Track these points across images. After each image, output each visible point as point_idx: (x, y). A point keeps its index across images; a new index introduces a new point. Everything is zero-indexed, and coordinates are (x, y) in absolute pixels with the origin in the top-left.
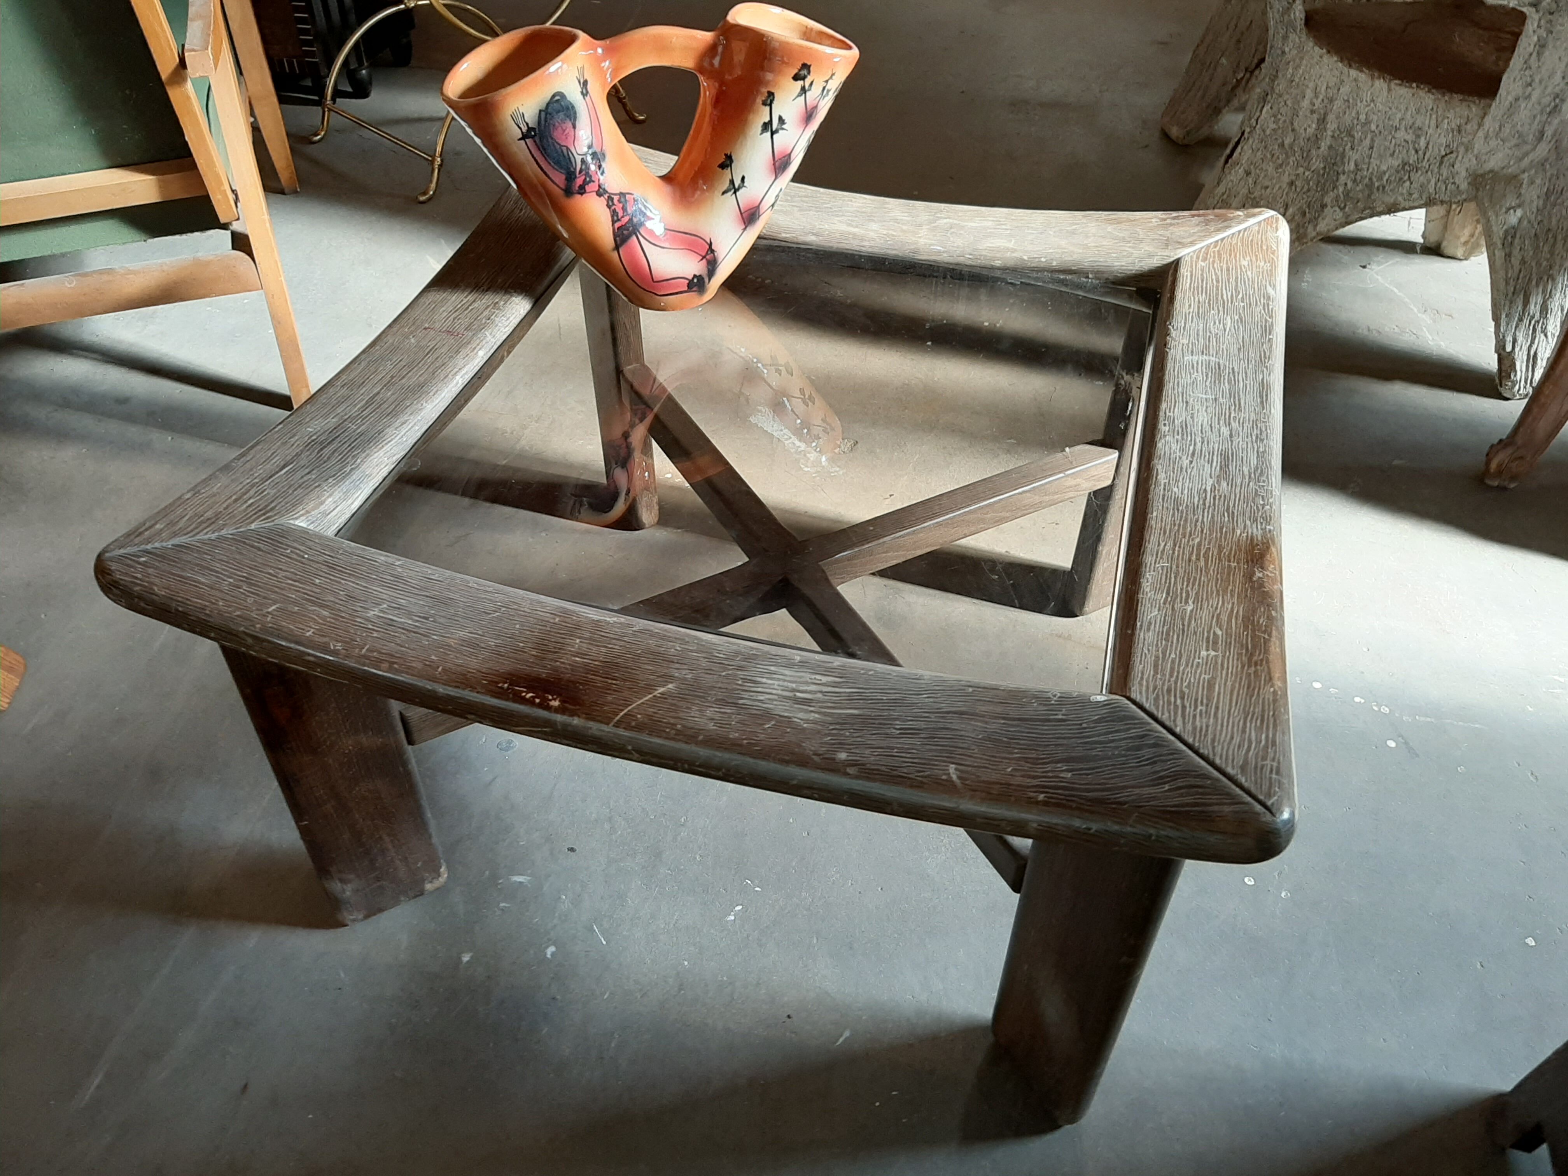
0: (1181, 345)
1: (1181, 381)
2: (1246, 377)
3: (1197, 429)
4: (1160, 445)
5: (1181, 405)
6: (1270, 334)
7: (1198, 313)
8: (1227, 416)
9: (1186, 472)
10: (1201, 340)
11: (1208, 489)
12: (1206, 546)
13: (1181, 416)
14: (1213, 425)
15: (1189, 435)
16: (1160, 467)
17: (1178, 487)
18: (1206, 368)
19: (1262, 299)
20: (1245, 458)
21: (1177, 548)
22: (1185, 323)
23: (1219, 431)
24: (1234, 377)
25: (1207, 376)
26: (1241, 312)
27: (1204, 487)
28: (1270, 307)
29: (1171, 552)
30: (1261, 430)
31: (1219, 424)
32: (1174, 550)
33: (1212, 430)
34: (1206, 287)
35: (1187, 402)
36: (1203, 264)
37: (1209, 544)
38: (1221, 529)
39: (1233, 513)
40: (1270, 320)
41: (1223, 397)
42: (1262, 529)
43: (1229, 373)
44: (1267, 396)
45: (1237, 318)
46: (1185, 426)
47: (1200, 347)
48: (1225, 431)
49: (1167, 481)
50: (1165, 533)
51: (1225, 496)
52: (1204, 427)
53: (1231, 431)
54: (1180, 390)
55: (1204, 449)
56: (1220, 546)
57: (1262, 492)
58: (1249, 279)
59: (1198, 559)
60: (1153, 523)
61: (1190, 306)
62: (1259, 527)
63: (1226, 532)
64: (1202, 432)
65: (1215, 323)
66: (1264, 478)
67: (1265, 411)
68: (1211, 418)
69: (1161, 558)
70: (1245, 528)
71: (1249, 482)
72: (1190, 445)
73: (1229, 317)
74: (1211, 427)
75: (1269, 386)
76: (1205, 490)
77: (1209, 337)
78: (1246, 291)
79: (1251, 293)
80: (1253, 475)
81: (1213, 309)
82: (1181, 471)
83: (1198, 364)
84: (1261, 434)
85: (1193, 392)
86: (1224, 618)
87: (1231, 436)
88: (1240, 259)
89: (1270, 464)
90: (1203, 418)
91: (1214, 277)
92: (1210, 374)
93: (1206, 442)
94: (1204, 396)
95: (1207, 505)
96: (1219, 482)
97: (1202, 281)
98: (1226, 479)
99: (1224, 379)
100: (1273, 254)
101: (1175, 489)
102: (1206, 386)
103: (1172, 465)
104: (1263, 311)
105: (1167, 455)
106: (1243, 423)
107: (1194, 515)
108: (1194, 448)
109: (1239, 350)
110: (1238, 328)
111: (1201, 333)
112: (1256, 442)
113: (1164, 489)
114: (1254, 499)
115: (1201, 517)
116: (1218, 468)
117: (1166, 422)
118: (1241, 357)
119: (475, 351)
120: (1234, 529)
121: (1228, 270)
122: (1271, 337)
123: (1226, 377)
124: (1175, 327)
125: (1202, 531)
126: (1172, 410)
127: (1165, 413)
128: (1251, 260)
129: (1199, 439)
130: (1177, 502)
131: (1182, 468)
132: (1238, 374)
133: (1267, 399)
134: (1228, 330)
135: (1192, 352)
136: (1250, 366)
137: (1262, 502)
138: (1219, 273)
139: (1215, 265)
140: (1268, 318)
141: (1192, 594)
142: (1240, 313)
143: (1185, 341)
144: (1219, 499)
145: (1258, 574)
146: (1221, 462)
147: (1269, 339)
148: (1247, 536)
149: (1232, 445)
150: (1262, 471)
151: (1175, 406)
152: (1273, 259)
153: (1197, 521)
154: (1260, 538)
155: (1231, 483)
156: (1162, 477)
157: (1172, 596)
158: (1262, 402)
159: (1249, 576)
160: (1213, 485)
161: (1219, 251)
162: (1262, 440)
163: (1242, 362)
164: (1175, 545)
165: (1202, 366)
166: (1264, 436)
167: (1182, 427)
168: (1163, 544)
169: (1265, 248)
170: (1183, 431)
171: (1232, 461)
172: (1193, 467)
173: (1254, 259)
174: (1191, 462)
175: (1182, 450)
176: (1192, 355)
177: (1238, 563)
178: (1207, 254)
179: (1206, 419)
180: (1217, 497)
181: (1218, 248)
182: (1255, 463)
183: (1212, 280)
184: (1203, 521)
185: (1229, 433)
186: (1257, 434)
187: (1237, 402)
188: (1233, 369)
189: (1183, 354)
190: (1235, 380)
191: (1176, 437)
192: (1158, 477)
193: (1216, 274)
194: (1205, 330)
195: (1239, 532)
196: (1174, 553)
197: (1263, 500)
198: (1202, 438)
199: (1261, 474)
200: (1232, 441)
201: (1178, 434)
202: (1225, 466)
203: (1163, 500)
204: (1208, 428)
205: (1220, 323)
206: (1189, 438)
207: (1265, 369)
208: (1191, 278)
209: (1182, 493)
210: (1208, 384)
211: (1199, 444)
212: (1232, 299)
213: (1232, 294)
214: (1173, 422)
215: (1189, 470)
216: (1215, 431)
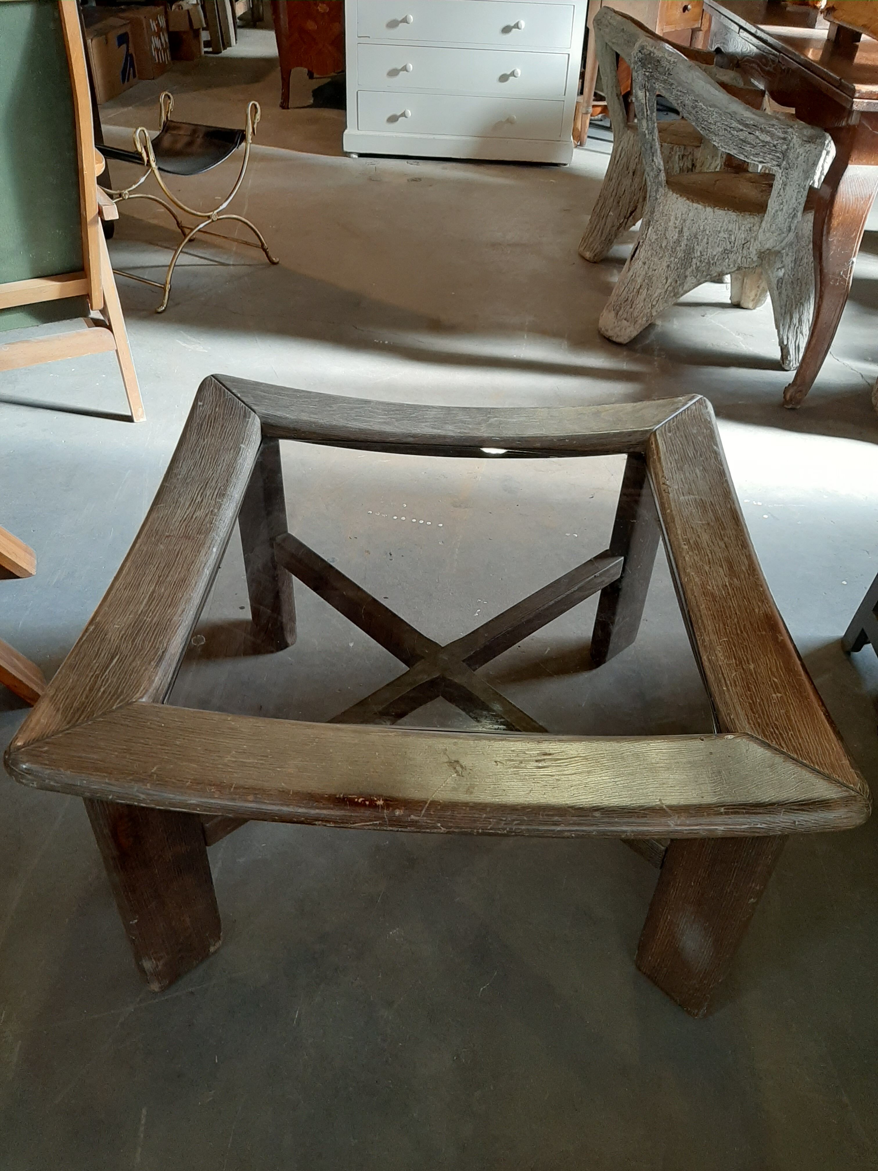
0: (675, 490)
1: (684, 514)
2: (721, 506)
3: (705, 545)
4: (687, 559)
5: (689, 530)
6: (724, 477)
7: (678, 467)
8: (719, 534)
9: (710, 574)
10: (686, 485)
11: (727, 584)
12: (743, 624)
13: (692, 537)
14: (713, 541)
15: (702, 550)
16: (693, 574)
18: (695, 504)
19: (712, 454)
20: (740, 561)
21: (727, 627)
22: (672, 475)
23: (718, 544)
24: (714, 507)
25: (697, 509)
27: (724, 584)
28: (719, 459)
29: (724, 630)
30: (742, 541)
31: (716, 540)
32: (725, 628)
33: (714, 545)
34: (677, 450)
35: (692, 528)
36: (670, 434)
37: (743, 621)
38: (746, 610)
39: (748, 599)
40: (721, 467)
41: (712, 522)
42: (768, 606)
43: (710, 505)
44: (737, 517)
45: (701, 468)
46: (697, 544)
47: (687, 490)
48: (722, 544)
49: (701, 582)
50: (714, 617)
51: (739, 588)
52: (708, 543)
53: (725, 543)
54: (685, 520)
55: (714, 557)
56: (750, 622)
57: (759, 582)
58: (700, 442)
59: (741, 632)
61: (671, 463)
63: (750, 612)
64: (709, 547)
65: (690, 473)
66: (756, 572)
67: (740, 528)
68: (711, 537)
69: (720, 635)
70: (759, 608)
71: (749, 576)
72: (705, 556)
73: (697, 468)
74: (713, 543)
76: (726, 586)
77: (690, 482)
78: (701, 450)
79: (704, 451)
80: (749, 571)
81: (686, 464)
82: (707, 574)
83: (689, 501)
84: (743, 543)
85: (693, 521)
86: (774, 670)
87: (726, 546)
88: (690, 429)
90: (705, 537)
91: (679, 442)
92: (699, 507)
93: (713, 553)
94: (701, 522)
95: (731, 595)
96: (732, 579)
97: (673, 446)
98: (735, 576)
99: (708, 509)
100: (709, 423)
101: (708, 587)
103: (700, 571)
104: (715, 462)
105: (694, 565)
106: (730, 537)
107: (727, 603)
108: (709, 558)
109: (710, 489)
110: (705, 475)
111: (684, 480)
112: (743, 549)
113: (702, 588)
114: (756, 587)
115: (731, 604)
116: (727, 569)
117: (685, 543)
118: (713, 494)
119: (211, 549)
120: (753, 610)
121: (686, 437)
124: (667, 478)
125: (736, 614)
126: (685, 534)
129: (708, 552)
132: (715, 505)
134: (699, 477)
135: (683, 493)
138: (682, 440)
141: (749, 656)
143: (676, 487)
144: (737, 590)
145: (780, 637)
146: (727, 565)
147: (725, 480)
148: (763, 613)
149: (729, 553)
150: (753, 567)
151: (686, 531)
152: (710, 427)
153: (730, 607)
154: (768, 612)
155: (739, 578)
156: (697, 580)
157: (738, 660)
158: (736, 522)
159: (775, 639)
160: (729, 581)
161: (676, 424)
162: (745, 547)
163: (714, 497)
164: (724, 625)
165: (692, 502)
167: (695, 544)
168: (717, 625)
169: (703, 420)
170: (697, 547)
171: (734, 564)
172: (713, 571)
173: (699, 428)
174: (710, 567)
175: (701, 560)
176: (684, 496)
177: (765, 631)
178: (670, 428)
179: (708, 538)
180: (735, 589)
182: (748, 563)
183: (679, 444)
184: (734, 607)
185: (724, 545)
186: (741, 544)
187: (722, 524)
188: (711, 502)
189: (678, 495)
190: (715, 509)
191: (695, 552)
192: (695, 581)
194: (685, 478)
195: (757, 611)
196: (726, 631)
198: (710, 550)
200: (728, 551)
201: (695, 550)
202: (731, 567)
204: (711, 544)
205: (693, 473)
206: (703, 552)
208: (666, 445)
209: (714, 589)
210: (700, 514)
211: (710, 555)
212: (695, 456)
213: (693, 453)
214: (689, 542)
215: (711, 573)
216: (716, 544)
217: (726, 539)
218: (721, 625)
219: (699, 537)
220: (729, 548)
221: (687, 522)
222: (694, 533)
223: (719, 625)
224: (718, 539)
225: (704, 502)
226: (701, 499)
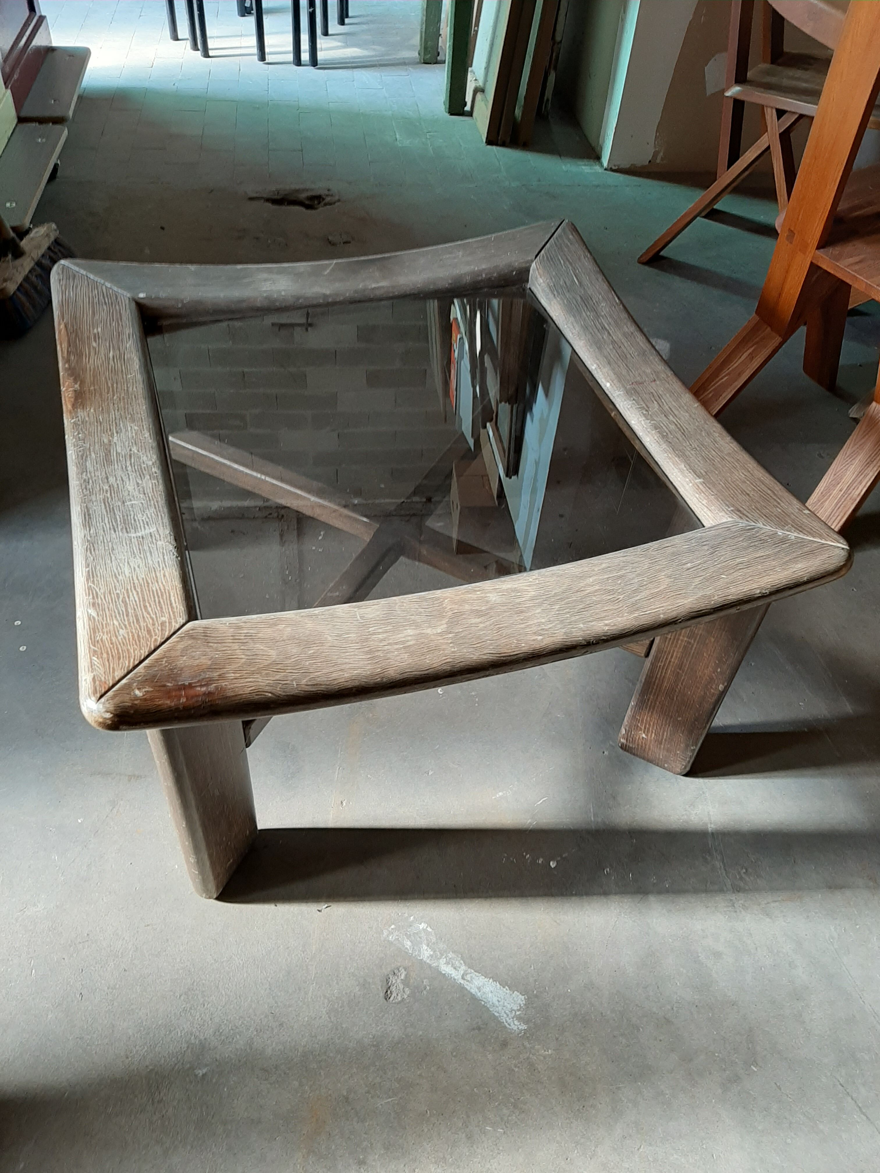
0: (162, 539)
1: (152, 509)
2: (103, 528)
3: (133, 476)
4: (155, 457)
5: (149, 491)
6: (89, 571)
7: (155, 571)
8: (112, 492)
9: (132, 442)
10: (146, 548)
11: (115, 435)
13: (146, 483)
14: (121, 482)
15: (137, 469)
16: (150, 441)
17: (135, 430)
18: (137, 525)
19: (100, 602)
20: (95, 464)
21: (126, 388)
22: (164, 559)
23: (116, 480)
24: (113, 525)
25: (135, 520)
26: (118, 584)
27: (119, 434)
28: (91, 597)
29: (129, 385)
30: (86, 489)
32: (127, 387)
33: (122, 478)
34: (154, 597)
35: (145, 494)
36: (163, 619)
37: (108, 397)
38: (102, 409)
39: (97, 422)
40: (90, 584)
41: (119, 506)
42: (78, 417)
43: (117, 527)
44: (85, 518)
45: (120, 578)
46: (142, 476)
47: (145, 541)
48: (112, 480)
49: (143, 432)
50: (135, 397)
51: (104, 433)
52: (128, 479)
53: (108, 482)
54: (152, 502)
55: (124, 462)
56: (101, 398)
57: (80, 443)
58: (116, 617)
59: (112, 385)
60: (144, 402)
61: (164, 576)
62: (80, 418)
63: (99, 408)
64: (128, 474)
65: (139, 567)
66: (80, 454)
67: (85, 505)
68: (124, 487)
69: (133, 380)
70: (89, 414)
71: (90, 448)
72: (134, 463)
73: (127, 576)
74: (122, 480)
75: (84, 526)
76: (117, 433)
77: (140, 553)
78: (116, 605)
79: (111, 604)
80: (88, 453)
81: (143, 579)
82: (135, 442)
83: (144, 527)
84: (86, 486)
85: (142, 503)
86: (92, 354)
87: (107, 478)
88: (128, 635)
89: (77, 467)
90: (130, 486)
91: (150, 609)
92: (133, 522)
93: (124, 467)
94: (133, 502)
95: (114, 423)
96: (110, 441)
97: (159, 602)
98: (105, 445)
99: (120, 521)
100: (95, 651)
101: (136, 428)
102: (134, 512)
103: (143, 444)
104: (98, 590)
105: (148, 451)
106: (100, 489)
107: (121, 414)
108: (131, 461)
109: (113, 549)
110: (117, 569)
111: (148, 554)
112: (89, 479)
113: (143, 426)
114: (85, 437)
115: (116, 414)
116: (112, 451)
117: (155, 475)
118: (110, 544)
120: (95, 411)
121: (138, 620)
122: (87, 569)
123: (119, 523)
124: (171, 553)
125: (114, 404)
126: (154, 484)
127: (158, 482)
128: (116, 637)
129: (129, 468)
130: (133, 420)
131: (136, 444)
132: (110, 529)
133: (85, 515)
134: (126, 564)
135: (151, 536)
136: (101, 538)
137: (80, 435)
138: (145, 614)
139: (151, 621)
140: (92, 585)
141: (111, 362)
142: (118, 581)
143: (159, 543)
144: (107, 429)
145: (77, 386)
146: (111, 456)
147: (89, 565)
148: (86, 409)
149: (106, 471)
150: (82, 459)
151: (153, 488)
152: (94, 646)
153: (118, 410)
154: (79, 410)
155: (102, 443)
156: (147, 435)
157: (121, 357)
158: (88, 511)
159: (82, 383)
160: (113, 438)
162: (85, 480)
163: (109, 540)
164: (127, 390)
165: (140, 527)
166: (83, 487)
167: (143, 474)
168: (135, 389)
169: (105, 655)
170: (142, 471)
171: (103, 459)
172: (128, 447)
173: (114, 639)
174: (131, 450)
175: (139, 458)
176: (150, 533)
177: (89, 390)
178: (162, 630)
179: (128, 484)
180: (108, 430)
181: (153, 640)
182: (87, 462)
183: (150, 606)
184: (114, 411)
185: (109, 480)
186: (89, 485)
187: (107, 505)
188: (115, 531)
189: (158, 531)
190: (112, 521)
191: (145, 465)
192: (149, 434)
193: (149, 613)
194: (146, 558)
195: (92, 410)
196: (127, 385)
197: (79, 437)
198: (127, 470)
199: (82, 456)
200: (106, 473)
201: (144, 467)
202: (108, 453)
203: (142, 419)
204: (124, 478)
205: (134, 568)
206: (136, 467)
207: (89, 538)
208: (171, 601)
209: (131, 427)
210: (132, 513)
211: (128, 464)
212: (128, 592)
213: (129, 597)
214: (150, 476)
215: (131, 444)
216: (119, 478)
217: (106, 487)
218: (131, 389)
219: (138, 483)
220: (104, 476)
221: (150, 500)
222: (143, 488)
223: (133, 389)
224: (116, 486)
225: (124, 530)
226: (127, 532)
